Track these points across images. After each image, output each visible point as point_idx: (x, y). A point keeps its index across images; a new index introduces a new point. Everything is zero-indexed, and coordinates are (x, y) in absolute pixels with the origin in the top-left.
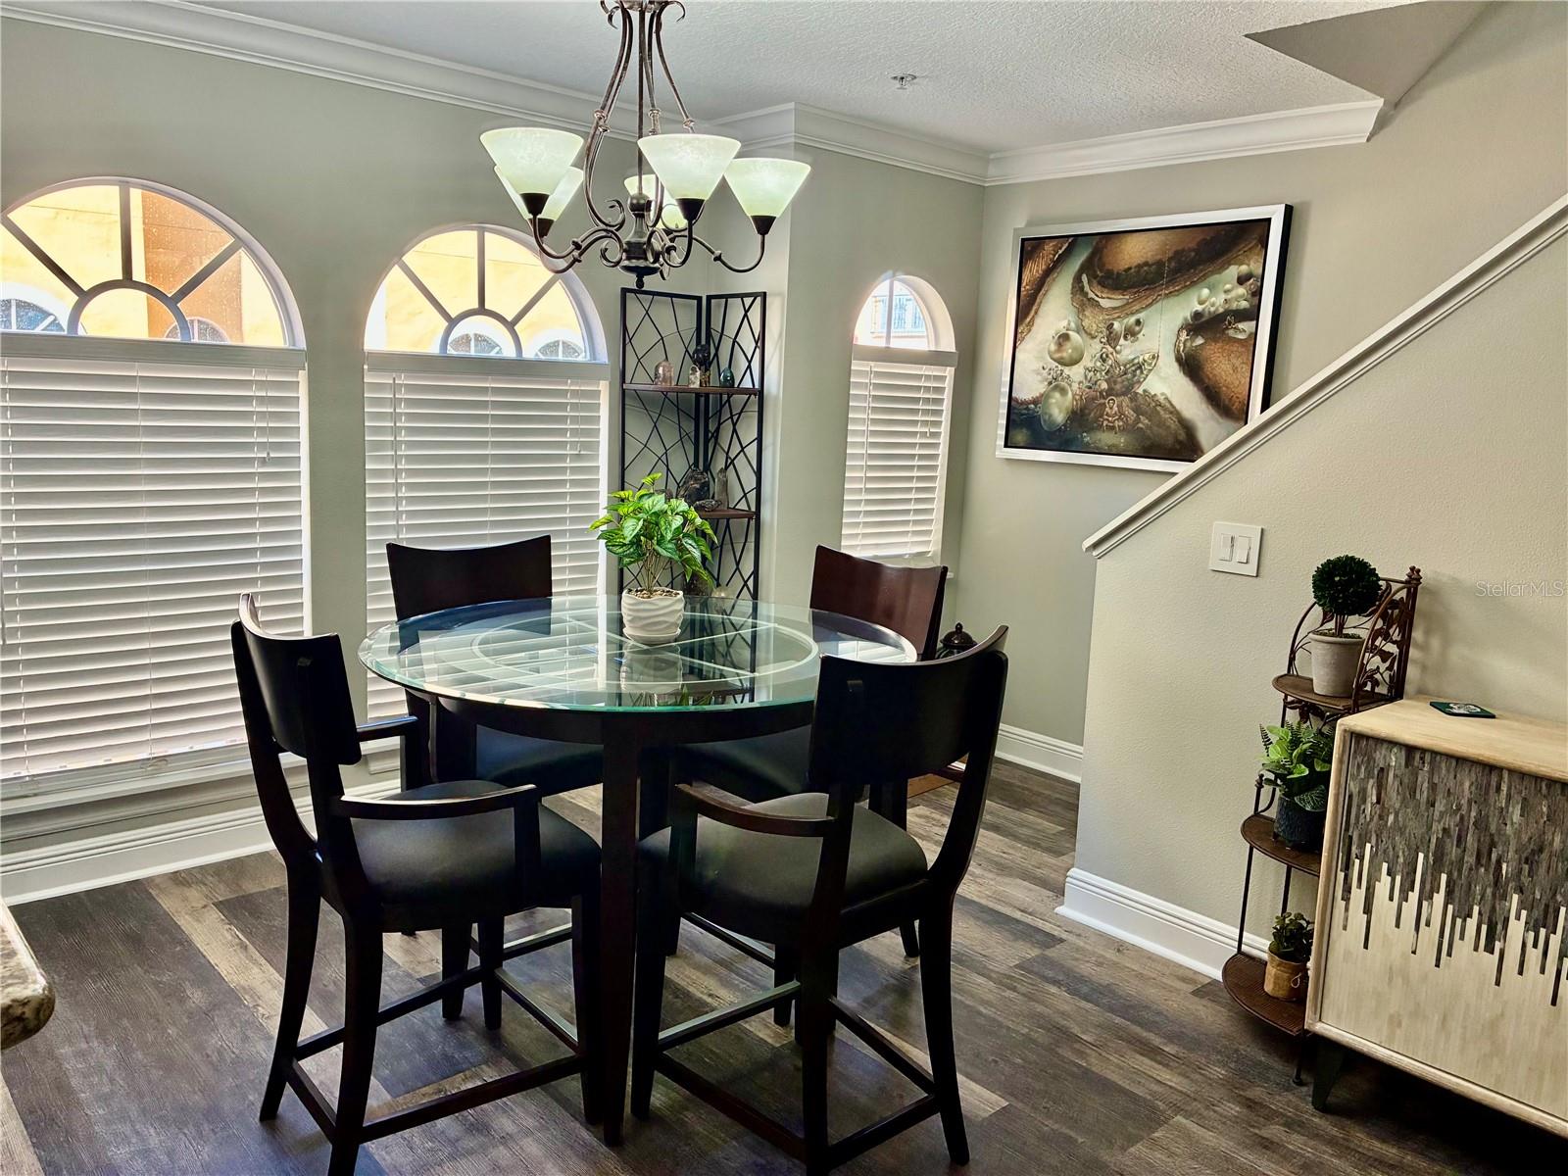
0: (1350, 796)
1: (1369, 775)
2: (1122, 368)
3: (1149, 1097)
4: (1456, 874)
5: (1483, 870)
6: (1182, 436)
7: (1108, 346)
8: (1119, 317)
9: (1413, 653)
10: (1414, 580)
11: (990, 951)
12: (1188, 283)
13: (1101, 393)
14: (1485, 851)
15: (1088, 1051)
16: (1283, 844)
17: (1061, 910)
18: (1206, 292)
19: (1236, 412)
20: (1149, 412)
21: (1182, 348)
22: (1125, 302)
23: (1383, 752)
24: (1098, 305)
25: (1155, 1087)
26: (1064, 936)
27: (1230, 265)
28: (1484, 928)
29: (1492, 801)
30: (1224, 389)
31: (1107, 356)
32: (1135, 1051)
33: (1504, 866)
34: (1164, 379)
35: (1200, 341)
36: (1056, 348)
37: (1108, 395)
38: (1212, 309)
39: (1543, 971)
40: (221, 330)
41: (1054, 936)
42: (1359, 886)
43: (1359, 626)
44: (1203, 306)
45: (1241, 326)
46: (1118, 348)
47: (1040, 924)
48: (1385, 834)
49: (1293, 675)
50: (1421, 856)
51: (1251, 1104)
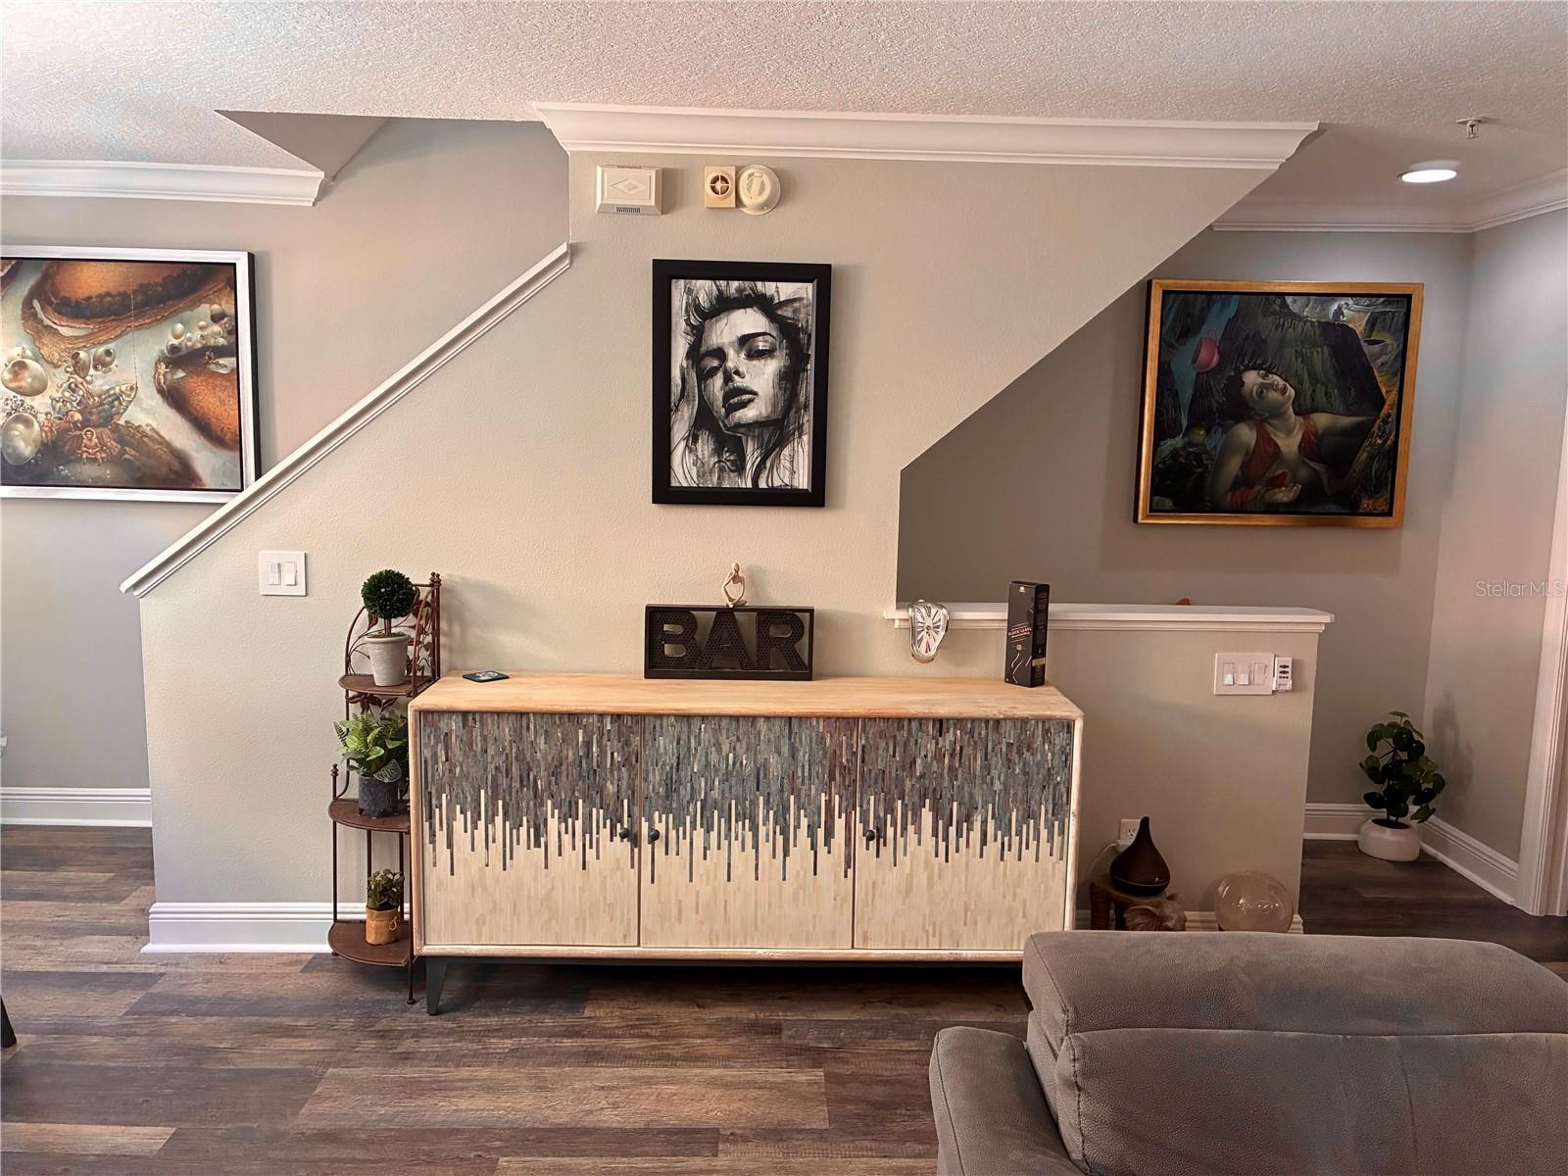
0: (426, 761)
1: (437, 742)
2: (96, 398)
3: (299, 1067)
4: (508, 798)
5: (525, 789)
6: (176, 466)
7: (76, 376)
8: (85, 347)
9: (443, 640)
10: (436, 582)
11: (91, 1010)
12: (159, 317)
13: (75, 423)
14: (525, 775)
15: (230, 1056)
16: (370, 816)
17: (149, 948)
18: (179, 327)
19: (228, 441)
20: (136, 443)
21: (162, 381)
22: (90, 331)
23: (446, 721)
24: (56, 333)
25: (301, 1057)
26: (162, 970)
27: (201, 303)
28: (532, 830)
29: (525, 738)
30: (214, 420)
31: (76, 386)
32: (273, 1037)
33: (539, 782)
34: (147, 411)
35: (180, 374)
36: (11, 377)
37: (83, 427)
38: (189, 344)
39: (574, 848)
41: (151, 974)
42: (441, 829)
43: (402, 625)
44: (180, 340)
45: (221, 361)
46: (88, 378)
47: (132, 968)
48: (455, 783)
49: (351, 675)
50: (483, 792)
51: (382, 1034)
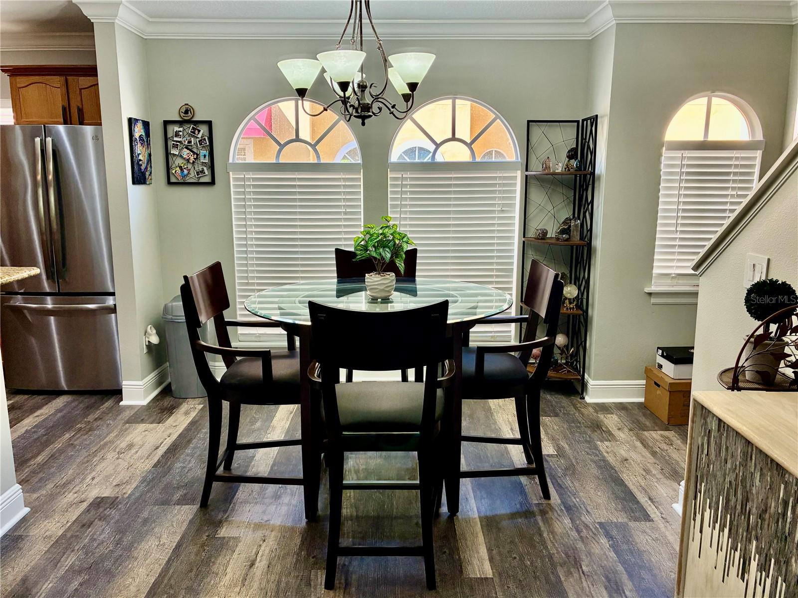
1: (705, 434)
4: (733, 516)
5: (743, 517)
14: (744, 504)
23: (710, 421)
28: (742, 560)
29: (748, 466)
33: (751, 517)
40: (505, 155)
42: (699, 513)
48: (709, 478)
50: (721, 498)
